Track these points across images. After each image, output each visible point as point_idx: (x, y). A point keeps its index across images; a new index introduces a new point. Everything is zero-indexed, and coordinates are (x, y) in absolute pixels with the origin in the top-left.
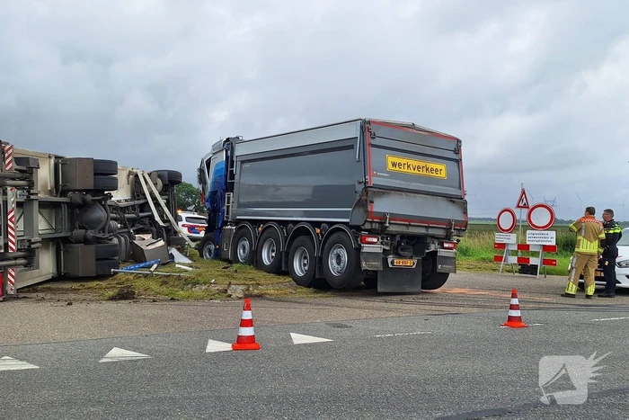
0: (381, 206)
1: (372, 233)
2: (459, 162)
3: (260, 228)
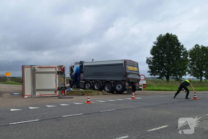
0: (129, 76)
1: (127, 82)
2: (138, 67)
3: (93, 81)
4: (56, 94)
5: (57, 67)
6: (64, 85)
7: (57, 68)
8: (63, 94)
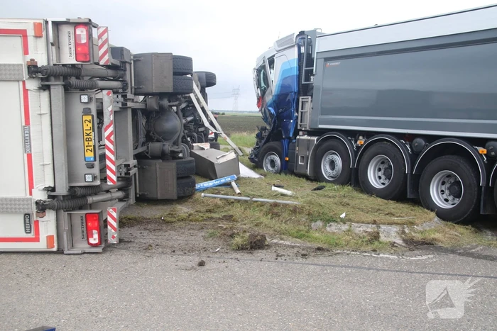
3: (361, 141)
4: (36, 239)
5: (31, 33)
6: (96, 171)
7: (31, 40)
8: (94, 239)
